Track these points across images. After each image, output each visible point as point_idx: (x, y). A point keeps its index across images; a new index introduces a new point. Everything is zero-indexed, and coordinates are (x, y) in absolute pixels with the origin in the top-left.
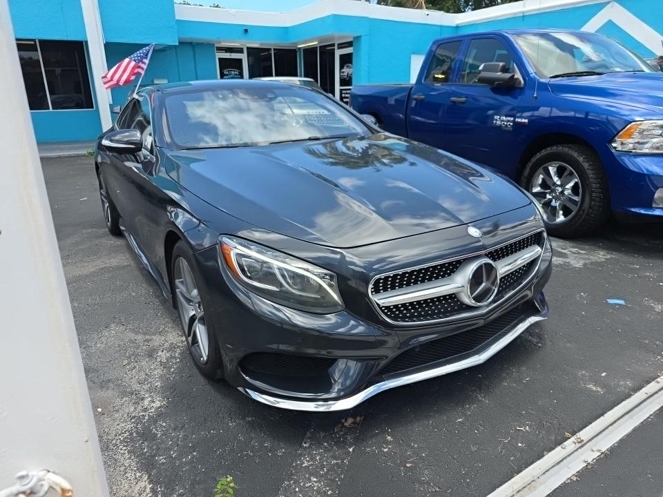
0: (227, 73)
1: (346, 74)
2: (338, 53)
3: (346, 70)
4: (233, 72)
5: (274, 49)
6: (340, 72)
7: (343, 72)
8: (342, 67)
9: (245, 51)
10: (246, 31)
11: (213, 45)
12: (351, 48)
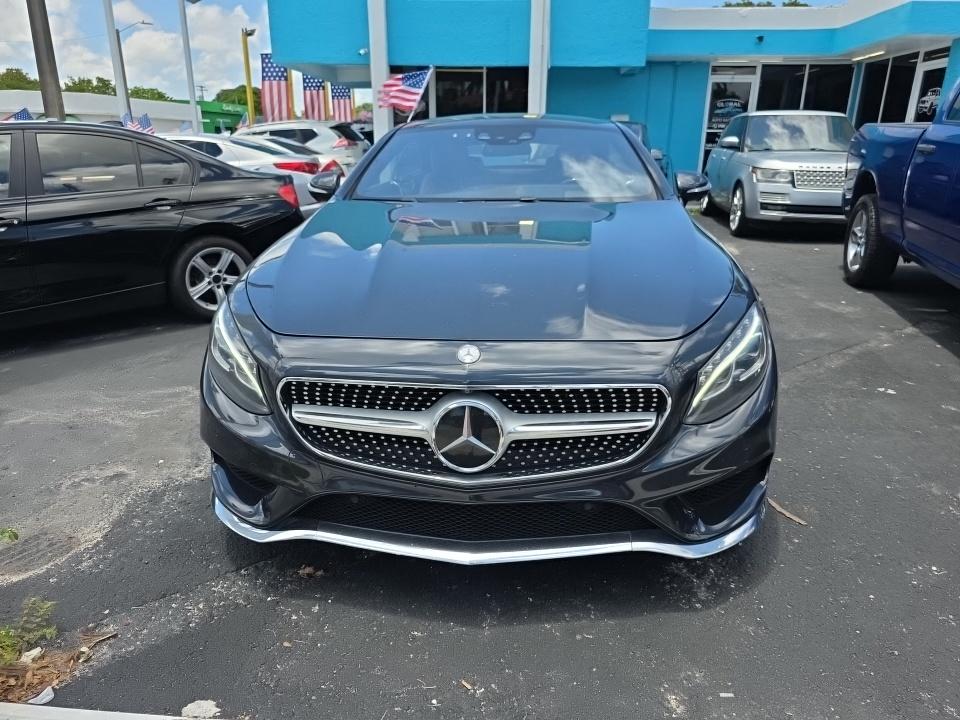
0: (722, 105)
1: (928, 105)
2: (922, 68)
3: (930, 98)
4: (731, 104)
5: (812, 67)
6: (918, 103)
7: (924, 102)
8: (923, 93)
9: (759, 71)
10: (761, 39)
11: (708, 64)
12: (947, 59)
